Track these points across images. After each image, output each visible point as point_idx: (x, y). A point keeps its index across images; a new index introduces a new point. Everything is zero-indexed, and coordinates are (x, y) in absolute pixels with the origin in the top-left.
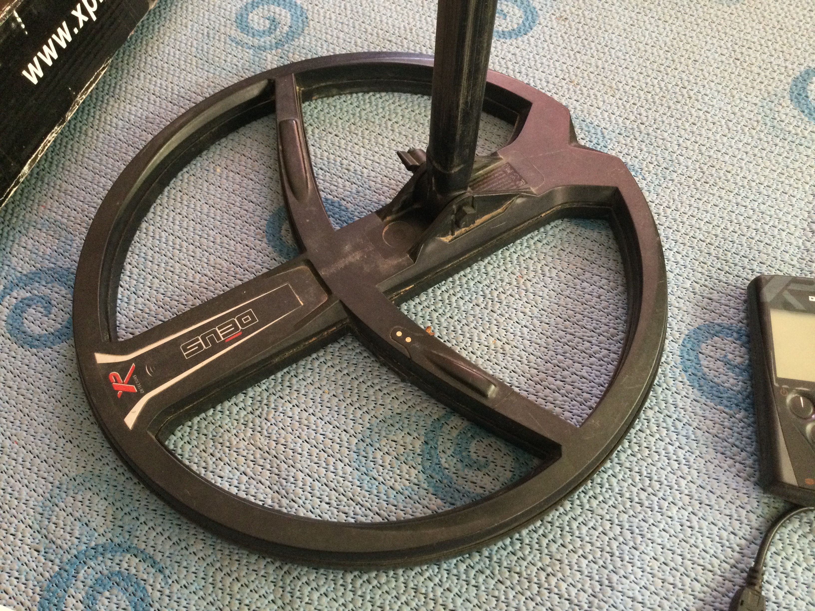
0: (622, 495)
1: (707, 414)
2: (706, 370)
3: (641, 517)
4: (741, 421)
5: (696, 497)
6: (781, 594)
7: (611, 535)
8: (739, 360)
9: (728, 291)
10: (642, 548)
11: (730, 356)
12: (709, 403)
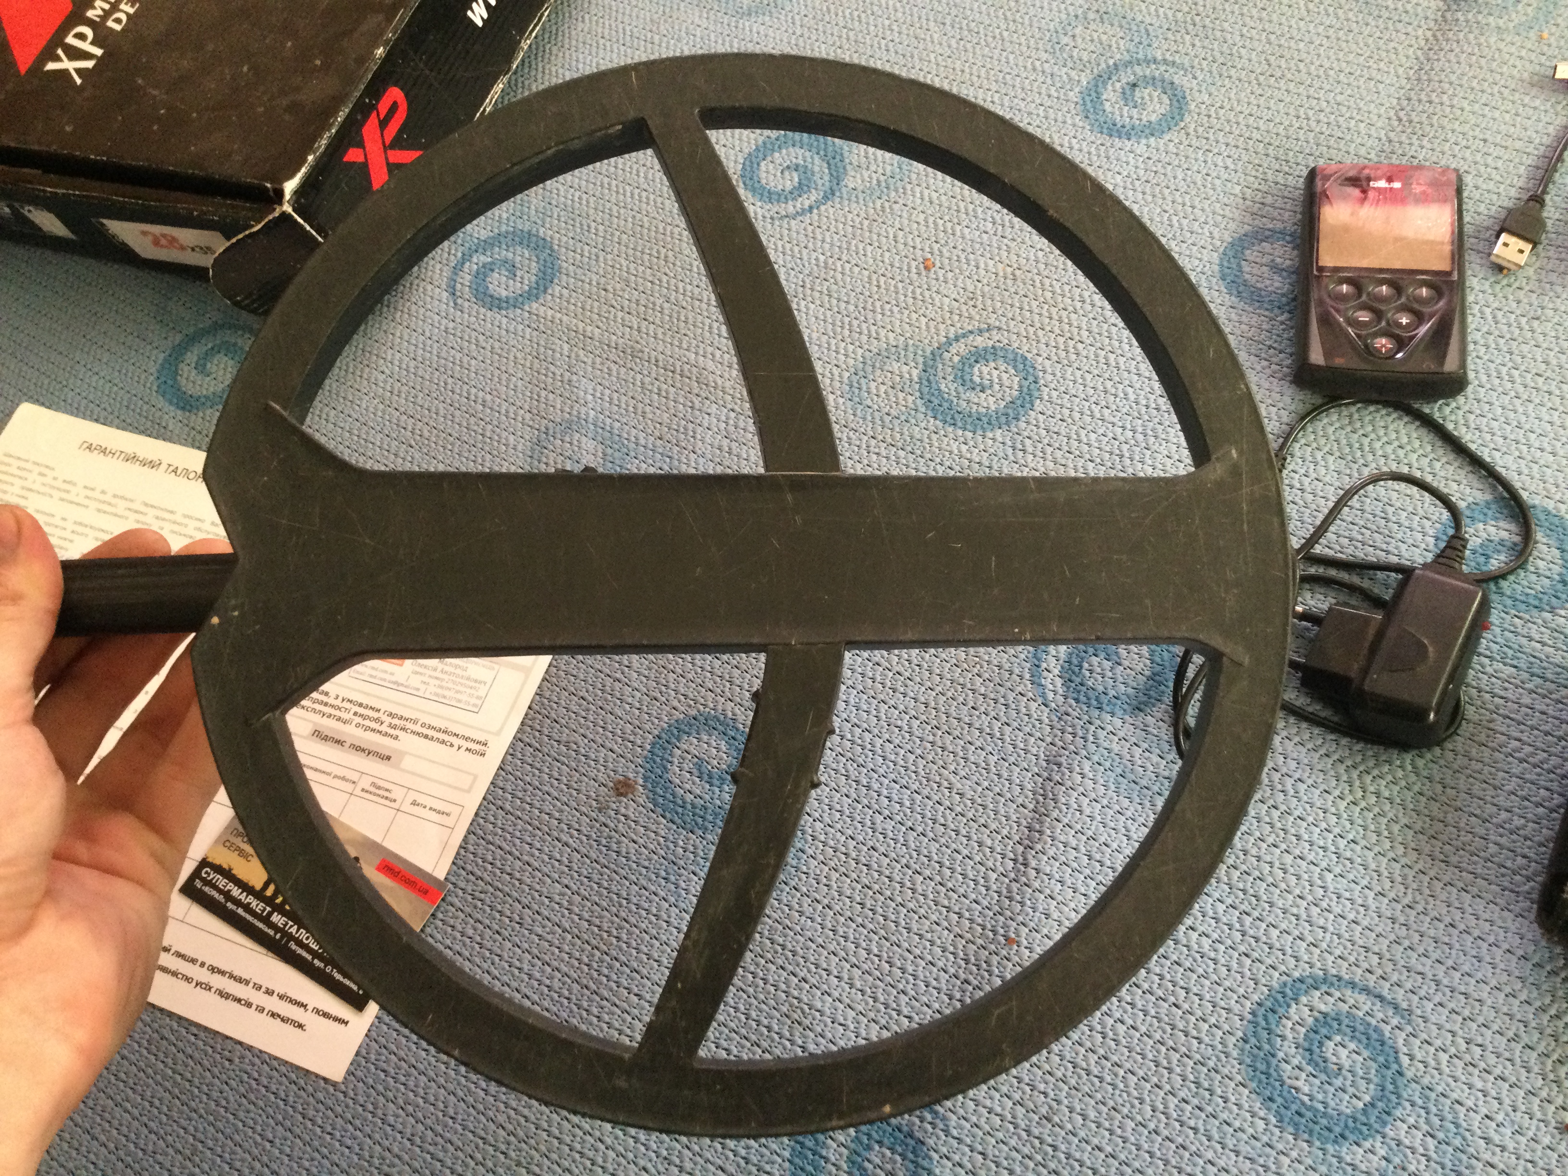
1: (1244, 319)
2: (1247, 276)
4: (1282, 323)
6: (1306, 481)
7: (1122, 439)
8: (1288, 262)
9: (1286, 194)
11: (1278, 260)
12: (1247, 307)
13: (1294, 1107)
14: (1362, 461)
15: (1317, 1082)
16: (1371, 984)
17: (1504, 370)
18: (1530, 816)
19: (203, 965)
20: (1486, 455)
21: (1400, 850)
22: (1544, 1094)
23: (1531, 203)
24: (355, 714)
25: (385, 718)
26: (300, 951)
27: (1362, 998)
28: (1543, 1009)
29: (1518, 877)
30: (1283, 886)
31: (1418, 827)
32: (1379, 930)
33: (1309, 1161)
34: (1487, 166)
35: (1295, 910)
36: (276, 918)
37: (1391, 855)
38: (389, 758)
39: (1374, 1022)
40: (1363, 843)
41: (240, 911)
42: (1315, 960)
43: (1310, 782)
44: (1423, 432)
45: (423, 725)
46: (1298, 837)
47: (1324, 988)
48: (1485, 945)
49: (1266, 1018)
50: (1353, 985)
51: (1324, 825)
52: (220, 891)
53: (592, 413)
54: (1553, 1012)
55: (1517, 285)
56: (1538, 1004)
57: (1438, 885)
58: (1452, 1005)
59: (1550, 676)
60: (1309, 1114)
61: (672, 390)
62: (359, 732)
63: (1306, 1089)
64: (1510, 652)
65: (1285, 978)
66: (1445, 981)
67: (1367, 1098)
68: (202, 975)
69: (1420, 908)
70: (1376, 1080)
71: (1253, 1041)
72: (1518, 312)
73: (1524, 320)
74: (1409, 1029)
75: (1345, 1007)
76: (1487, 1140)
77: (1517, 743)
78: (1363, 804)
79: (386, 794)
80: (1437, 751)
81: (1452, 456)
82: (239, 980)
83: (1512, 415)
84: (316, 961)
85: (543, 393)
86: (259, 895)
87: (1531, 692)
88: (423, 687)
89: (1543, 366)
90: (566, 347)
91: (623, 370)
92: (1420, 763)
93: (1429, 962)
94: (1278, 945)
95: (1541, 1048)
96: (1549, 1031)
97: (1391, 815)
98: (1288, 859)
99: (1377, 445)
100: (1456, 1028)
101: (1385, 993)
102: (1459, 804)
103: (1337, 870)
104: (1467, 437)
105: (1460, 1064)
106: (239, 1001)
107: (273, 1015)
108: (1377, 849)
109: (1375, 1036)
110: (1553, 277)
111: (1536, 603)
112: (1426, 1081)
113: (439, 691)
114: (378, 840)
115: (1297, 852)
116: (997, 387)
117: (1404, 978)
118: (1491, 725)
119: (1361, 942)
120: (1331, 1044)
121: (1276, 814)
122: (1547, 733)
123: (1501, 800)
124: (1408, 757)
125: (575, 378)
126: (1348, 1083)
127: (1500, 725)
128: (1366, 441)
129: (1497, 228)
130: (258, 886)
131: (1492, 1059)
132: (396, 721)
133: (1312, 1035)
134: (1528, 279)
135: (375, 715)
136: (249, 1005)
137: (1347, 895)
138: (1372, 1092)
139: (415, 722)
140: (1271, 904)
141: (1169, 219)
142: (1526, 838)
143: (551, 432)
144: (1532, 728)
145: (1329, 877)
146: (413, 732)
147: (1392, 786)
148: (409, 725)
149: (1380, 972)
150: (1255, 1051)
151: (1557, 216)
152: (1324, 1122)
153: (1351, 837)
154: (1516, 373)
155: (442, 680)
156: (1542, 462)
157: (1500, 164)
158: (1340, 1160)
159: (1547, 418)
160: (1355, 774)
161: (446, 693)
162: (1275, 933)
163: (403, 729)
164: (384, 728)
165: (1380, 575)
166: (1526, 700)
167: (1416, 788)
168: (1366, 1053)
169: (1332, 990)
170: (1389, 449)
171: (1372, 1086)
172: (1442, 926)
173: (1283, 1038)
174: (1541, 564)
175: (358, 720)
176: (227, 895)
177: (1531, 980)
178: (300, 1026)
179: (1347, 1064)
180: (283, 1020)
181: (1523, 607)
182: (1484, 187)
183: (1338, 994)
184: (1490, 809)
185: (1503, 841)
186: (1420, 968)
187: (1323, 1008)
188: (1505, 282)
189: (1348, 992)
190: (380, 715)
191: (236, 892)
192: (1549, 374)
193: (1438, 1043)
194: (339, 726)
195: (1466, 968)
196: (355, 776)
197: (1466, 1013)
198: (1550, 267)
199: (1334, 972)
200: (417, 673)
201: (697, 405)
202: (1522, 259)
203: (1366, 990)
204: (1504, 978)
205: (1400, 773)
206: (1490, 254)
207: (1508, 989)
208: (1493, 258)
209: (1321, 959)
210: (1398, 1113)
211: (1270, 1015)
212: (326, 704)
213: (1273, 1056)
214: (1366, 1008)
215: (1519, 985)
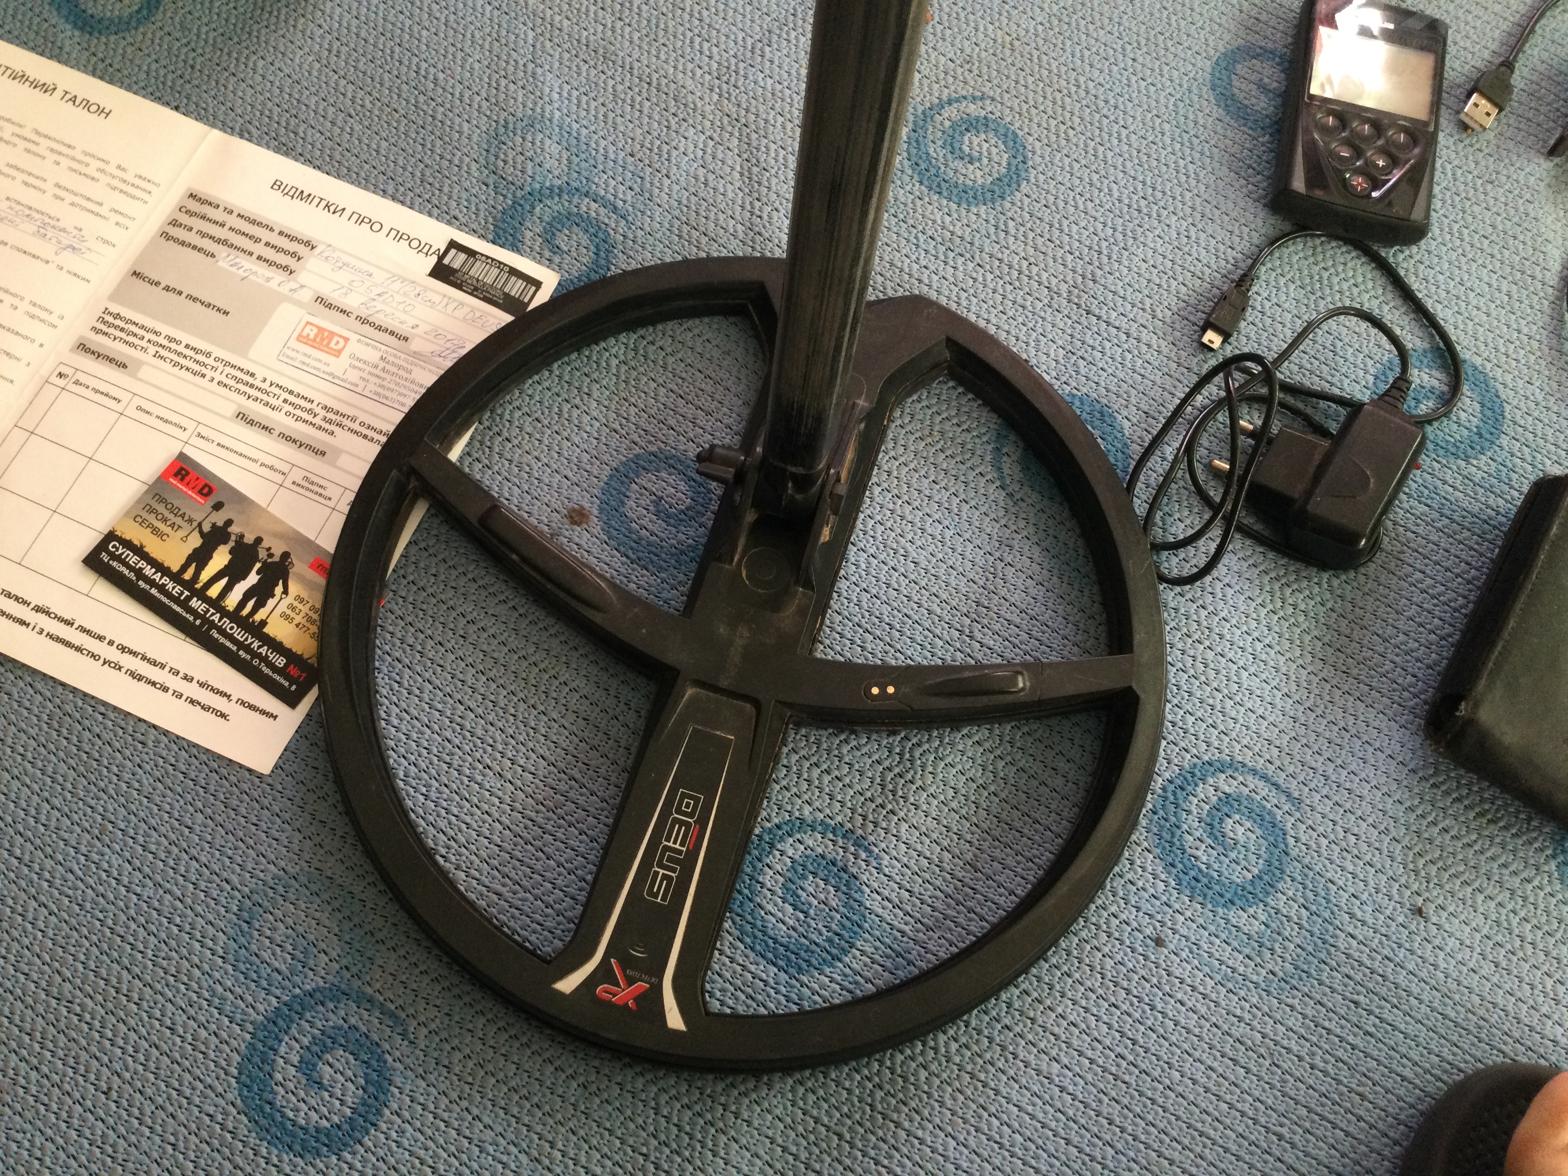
0: (1120, 201)
1: (1229, 133)
2: (1236, 91)
3: (1137, 222)
4: (1263, 144)
5: (1199, 209)
6: (1268, 304)
7: (1102, 235)
8: (1275, 85)
9: (1280, 14)
10: (1133, 249)
11: (1266, 80)
12: (1232, 122)
13: (1193, 873)
14: (1319, 294)
15: (1215, 853)
16: (1270, 773)
17: (1456, 227)
18: (1423, 641)
19: (111, 643)
20: (1429, 304)
21: (1309, 658)
22: (1403, 880)
23: (1503, 69)
24: (285, 401)
25: (318, 410)
26: (222, 640)
27: (1261, 784)
28: (1411, 809)
29: (1406, 694)
30: (1203, 678)
31: (1326, 640)
32: (1282, 727)
33: (1201, 921)
34: (1467, 23)
35: (1211, 701)
36: (195, 603)
37: (1300, 662)
38: (323, 454)
39: (1268, 806)
40: (1277, 648)
41: (154, 591)
42: (1223, 747)
43: (1237, 588)
44: (1377, 274)
45: (362, 424)
46: (1221, 637)
47: (1230, 772)
48: (1371, 750)
49: (1174, 794)
50: (1254, 772)
51: (1245, 628)
52: (131, 568)
53: (557, 114)
54: (1419, 812)
55: (1477, 146)
56: (1408, 804)
57: (1337, 693)
58: (1336, 798)
59: (1455, 517)
60: (1205, 880)
61: (647, 104)
62: (290, 422)
63: (1204, 859)
64: (1426, 492)
65: (1195, 760)
66: (1333, 778)
67: (1256, 871)
68: (113, 654)
69: (1319, 711)
70: (1265, 856)
71: (1161, 812)
72: (1475, 173)
73: (1480, 182)
74: (1298, 815)
75: (1246, 791)
76: (1352, 915)
77: (1421, 576)
78: (1282, 614)
79: (320, 490)
80: (1352, 574)
81: (1399, 302)
82: (154, 663)
83: (1457, 272)
84: (241, 653)
85: (503, 82)
86: (176, 577)
87: (1439, 530)
88: (362, 384)
89: (1490, 230)
90: (531, 34)
91: (593, 72)
92: (1336, 583)
93: (1321, 759)
94: (1192, 731)
95: (1406, 842)
96: (1414, 828)
97: (1304, 626)
98: (1210, 655)
99: (1335, 280)
100: (1337, 818)
101: (1281, 782)
102: (1364, 623)
103: (1252, 670)
104: (1415, 284)
105: (1337, 849)
106: (154, 684)
107: (192, 702)
108: (1288, 655)
109: (1268, 818)
110: (1511, 144)
111: (1454, 450)
112: (1307, 861)
113: (381, 391)
114: (312, 537)
115: (1219, 649)
116: (985, 161)
117: (1298, 771)
118: (1401, 556)
119: (1265, 736)
120: (1230, 821)
121: (1203, 613)
122: (1447, 570)
123: (1400, 624)
124: (1325, 576)
125: (539, 71)
126: (1241, 856)
127: (1408, 557)
128: (1326, 275)
129: (1468, 87)
130: (175, 568)
131: (1364, 847)
132: (330, 416)
133: (1214, 812)
134: (1488, 142)
135: (308, 406)
136: (165, 689)
137: (1258, 692)
138: (1260, 867)
139: (353, 419)
140: (1190, 694)
141: (1168, 18)
142: (1418, 660)
143: (511, 126)
144: (1437, 563)
145: (1245, 674)
146: (351, 430)
147: (1308, 600)
148: (346, 422)
149: (1278, 763)
150: (1162, 822)
151: (1522, 86)
152: (1217, 888)
153: (1267, 641)
154: (1465, 232)
155: (384, 379)
156: (1477, 320)
157: (1478, 23)
158: (1227, 921)
159: (1486, 279)
160: (1276, 586)
161: (388, 394)
162: (1190, 720)
163: (339, 425)
164: (318, 421)
165: (1323, 404)
166: (1434, 537)
167: (1329, 605)
168: (1259, 832)
169: (1236, 775)
170: (1345, 286)
171: (1261, 861)
172: (1336, 729)
173: (1189, 812)
174: (1463, 415)
175: (287, 408)
176: (139, 573)
177: (1405, 783)
178: (223, 716)
179: (1242, 839)
180: (203, 707)
181: (1441, 452)
182: (1462, 44)
183: (1241, 779)
184: (1390, 631)
185: (1397, 659)
186: (1313, 764)
187: (1227, 789)
188: (1467, 142)
189: (1250, 778)
190: (314, 406)
191: (149, 571)
192: (1494, 237)
193: (1321, 829)
194: (267, 411)
195: (1353, 767)
196: (285, 468)
197: (1348, 806)
198: (1508, 134)
199: (1240, 759)
200: (355, 367)
201: (674, 126)
202: (1489, 122)
203: (1265, 778)
204: (1384, 779)
205: (1316, 589)
206: (1458, 112)
207: (1385, 789)
208: (1462, 116)
209: (1230, 746)
210: (1280, 886)
211: (1179, 791)
212: (252, 386)
213: (1178, 827)
214: (1264, 793)
215: (1394, 786)
